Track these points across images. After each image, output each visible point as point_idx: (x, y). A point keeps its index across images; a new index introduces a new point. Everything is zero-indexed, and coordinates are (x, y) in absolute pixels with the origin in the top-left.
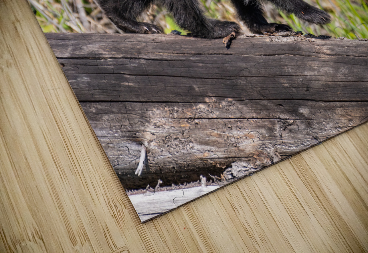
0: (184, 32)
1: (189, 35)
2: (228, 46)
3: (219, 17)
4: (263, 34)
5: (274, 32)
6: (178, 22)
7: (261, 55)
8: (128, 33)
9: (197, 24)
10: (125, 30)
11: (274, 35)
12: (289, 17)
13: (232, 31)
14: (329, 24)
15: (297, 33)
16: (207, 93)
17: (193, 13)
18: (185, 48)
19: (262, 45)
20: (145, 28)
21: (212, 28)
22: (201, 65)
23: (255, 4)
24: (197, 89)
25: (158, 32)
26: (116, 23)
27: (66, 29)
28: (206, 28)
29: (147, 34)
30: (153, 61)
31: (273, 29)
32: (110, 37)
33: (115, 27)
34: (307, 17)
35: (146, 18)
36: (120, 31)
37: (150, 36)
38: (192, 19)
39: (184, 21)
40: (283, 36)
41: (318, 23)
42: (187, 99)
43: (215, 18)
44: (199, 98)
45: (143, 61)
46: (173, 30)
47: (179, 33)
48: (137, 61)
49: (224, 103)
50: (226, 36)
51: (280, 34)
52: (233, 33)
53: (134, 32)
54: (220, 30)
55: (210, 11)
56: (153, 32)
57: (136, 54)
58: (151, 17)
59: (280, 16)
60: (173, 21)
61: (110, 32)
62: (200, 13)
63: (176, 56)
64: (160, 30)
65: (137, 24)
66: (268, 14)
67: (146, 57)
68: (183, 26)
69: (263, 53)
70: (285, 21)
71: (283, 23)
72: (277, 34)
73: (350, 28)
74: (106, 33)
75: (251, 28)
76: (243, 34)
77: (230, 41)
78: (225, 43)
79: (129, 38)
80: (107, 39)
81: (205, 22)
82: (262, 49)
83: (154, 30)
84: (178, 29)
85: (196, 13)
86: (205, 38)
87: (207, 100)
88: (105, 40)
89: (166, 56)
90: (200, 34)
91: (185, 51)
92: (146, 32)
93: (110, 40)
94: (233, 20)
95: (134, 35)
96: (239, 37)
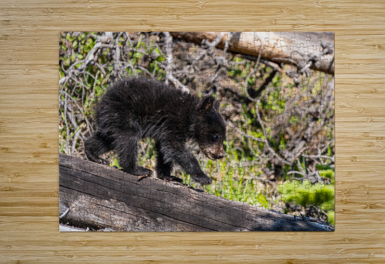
0: (120, 168)
1: (122, 170)
2: (139, 180)
3: (144, 166)
4: (163, 180)
5: (171, 180)
6: (120, 162)
7: (154, 189)
8: (91, 161)
9: (130, 166)
10: (90, 159)
11: (169, 182)
12: (185, 176)
13: (146, 174)
14: (208, 186)
15: (184, 185)
16: (114, 197)
17: (131, 161)
18: (115, 175)
19: (159, 185)
20: (101, 161)
21: (136, 170)
22: (119, 184)
23: (170, 165)
24: (109, 194)
25: (106, 164)
26: (88, 156)
27: (62, 152)
28: (133, 168)
29: (100, 164)
30: (95, 176)
31: (171, 179)
32: (81, 160)
33: (86, 156)
34: (197, 178)
35: (104, 157)
36: (87, 159)
37: (101, 165)
38: (128, 163)
39: (123, 163)
40: (175, 184)
41: (202, 183)
42: (102, 196)
43: (142, 166)
44: (108, 198)
45: (90, 175)
46: (115, 165)
47: (116, 167)
48: (88, 174)
49: (119, 203)
50: (142, 175)
51: (174, 182)
52: (147, 175)
53: (94, 161)
54: (140, 172)
55: (141, 162)
56: (104, 164)
57: (89, 171)
58: (107, 157)
59: (181, 174)
60: (118, 161)
61: (82, 158)
62: (134, 161)
63: (109, 177)
64: (108, 163)
65: (98, 158)
66: (174, 171)
67: (93, 174)
68: (121, 165)
69: (156, 188)
70: (182, 177)
71: (179, 178)
72: (172, 182)
73: (220, 190)
74: (80, 158)
75: (159, 175)
76: (152, 177)
77: (142, 178)
78: (139, 178)
79: (90, 163)
80: (79, 161)
81: (134, 166)
82: (157, 187)
83: (105, 163)
84: (118, 166)
85: (132, 161)
86: (130, 173)
87: (111, 200)
88: (77, 161)
89: (103, 176)
90: (128, 171)
91: (115, 176)
92: (100, 163)
93: (80, 162)
94: (151, 169)
95: (93, 162)
96: (149, 178)
